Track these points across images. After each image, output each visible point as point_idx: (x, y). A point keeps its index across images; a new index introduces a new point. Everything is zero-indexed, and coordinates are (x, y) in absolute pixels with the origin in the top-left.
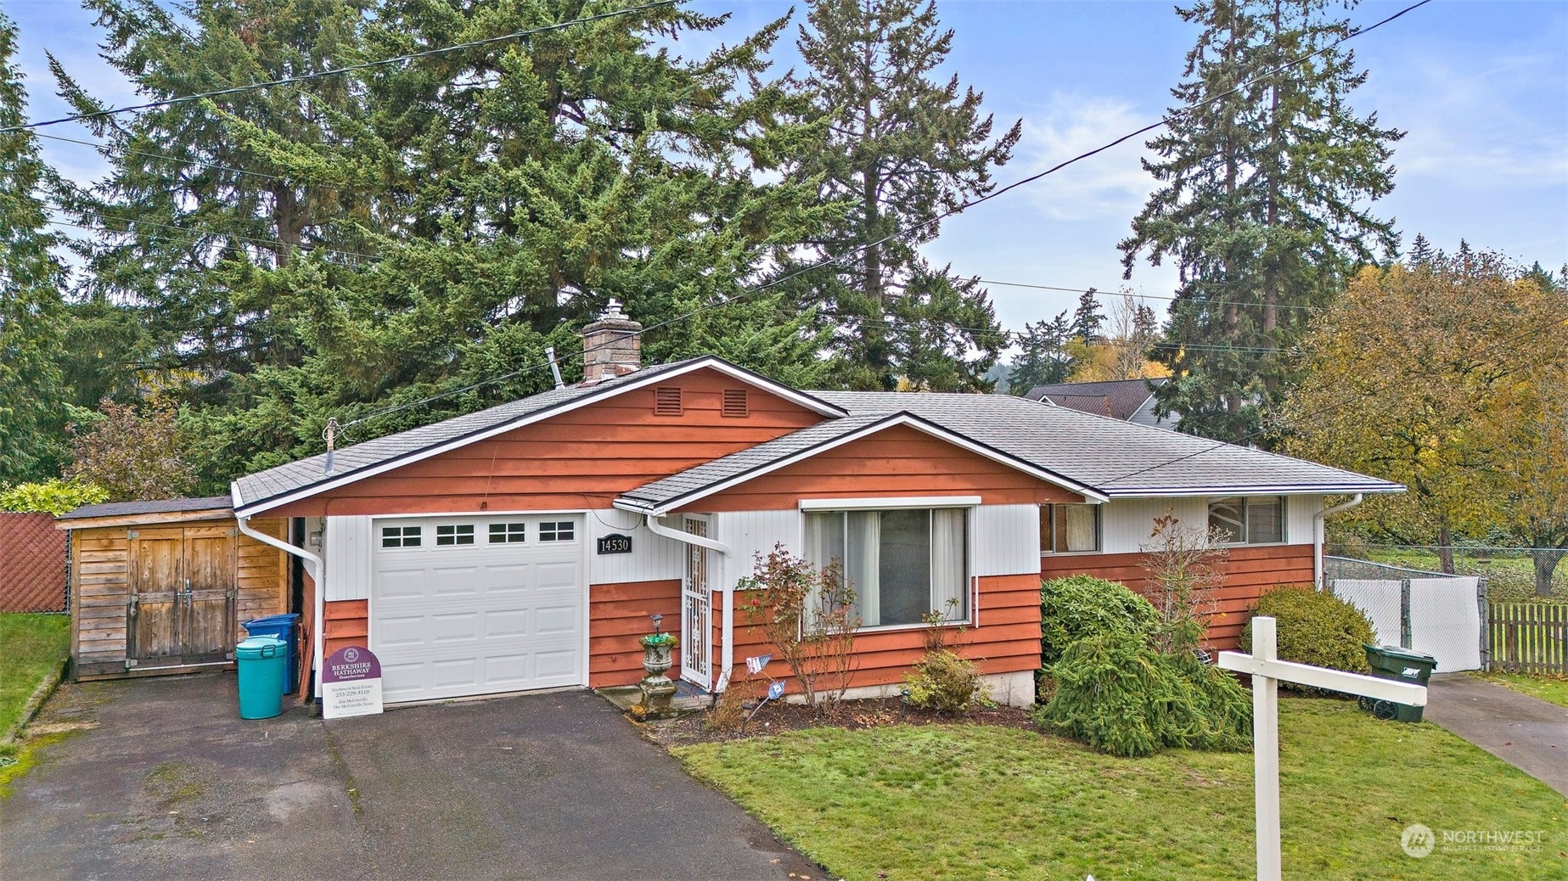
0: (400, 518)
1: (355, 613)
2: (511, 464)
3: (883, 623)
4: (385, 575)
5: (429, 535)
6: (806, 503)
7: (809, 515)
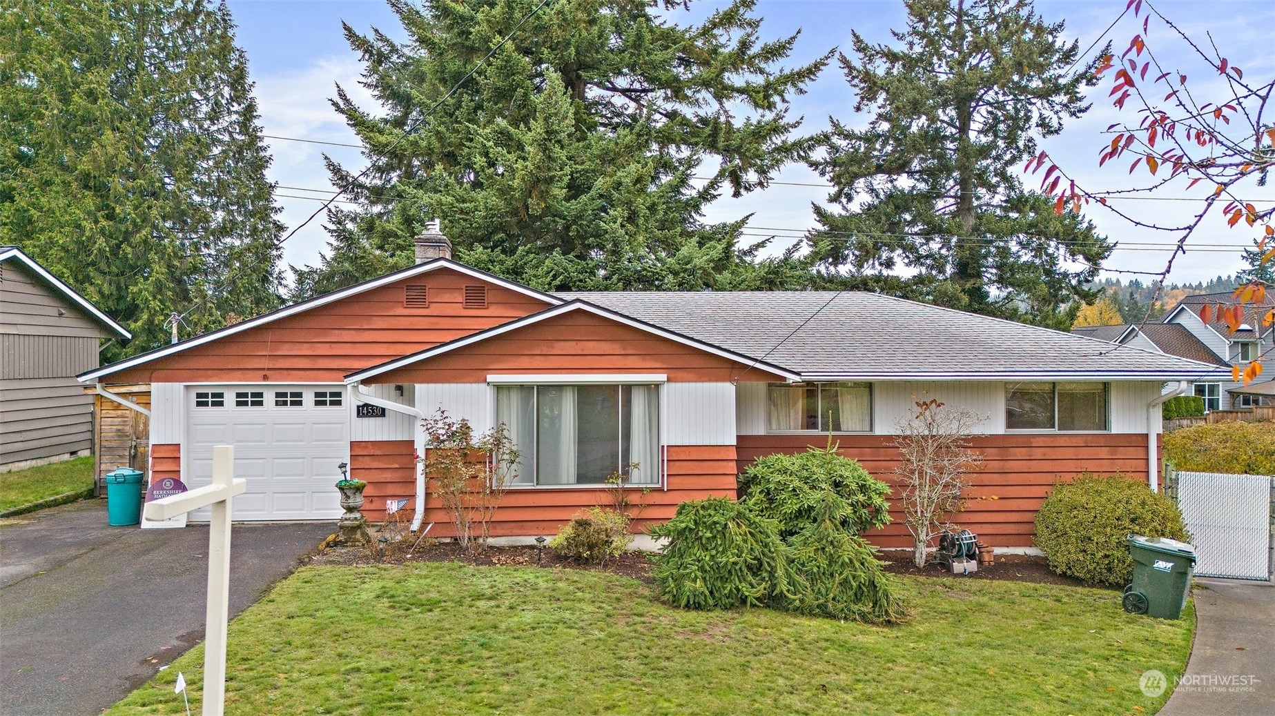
0: (208, 385)
1: (171, 453)
2: (287, 346)
3: (579, 480)
4: (198, 427)
5: (230, 398)
6: (491, 378)
7: (499, 388)
